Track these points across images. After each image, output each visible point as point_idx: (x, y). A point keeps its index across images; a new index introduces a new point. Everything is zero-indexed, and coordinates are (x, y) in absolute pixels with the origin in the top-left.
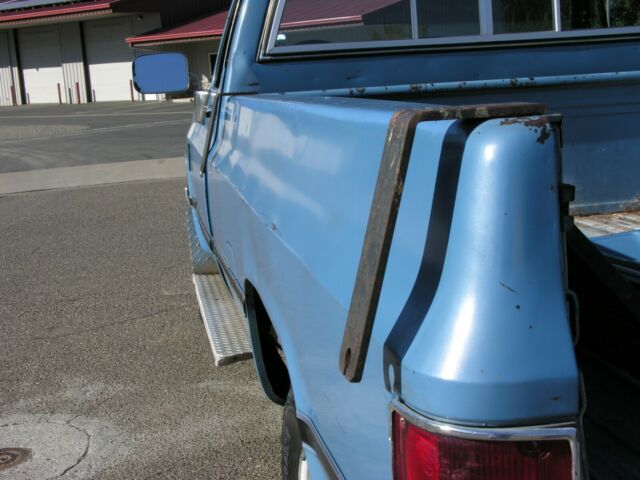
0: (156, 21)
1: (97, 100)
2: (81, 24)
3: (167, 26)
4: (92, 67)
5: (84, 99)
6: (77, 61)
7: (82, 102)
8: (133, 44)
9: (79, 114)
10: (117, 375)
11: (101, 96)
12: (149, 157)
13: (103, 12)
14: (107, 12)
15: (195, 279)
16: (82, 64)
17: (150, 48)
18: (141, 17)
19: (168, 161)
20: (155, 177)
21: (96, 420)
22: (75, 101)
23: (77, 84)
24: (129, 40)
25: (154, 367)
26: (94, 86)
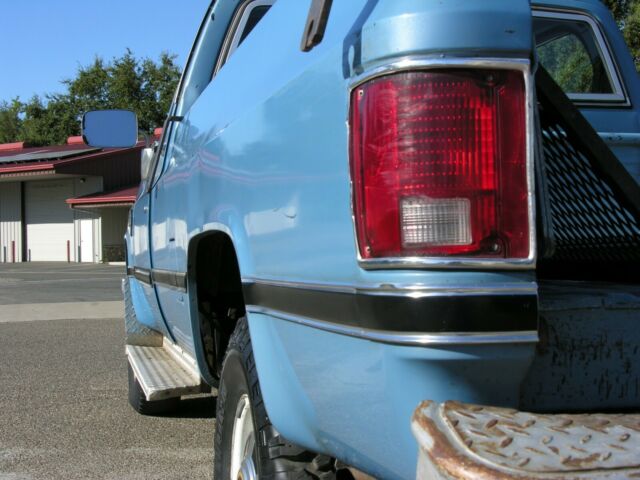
0: (98, 184)
1: (33, 259)
2: (23, 184)
3: (108, 190)
4: (30, 227)
5: (19, 258)
6: (15, 220)
7: (16, 261)
8: (73, 205)
9: (12, 271)
10: (38, 443)
11: (35, 256)
12: (83, 300)
13: (46, 172)
14: (51, 172)
15: (129, 350)
16: (20, 223)
17: (90, 209)
18: (84, 180)
19: (101, 303)
20: (86, 317)
21: (13, 474)
22: (9, 260)
23: (14, 243)
24: (70, 201)
25: (79, 437)
26: (30, 246)
